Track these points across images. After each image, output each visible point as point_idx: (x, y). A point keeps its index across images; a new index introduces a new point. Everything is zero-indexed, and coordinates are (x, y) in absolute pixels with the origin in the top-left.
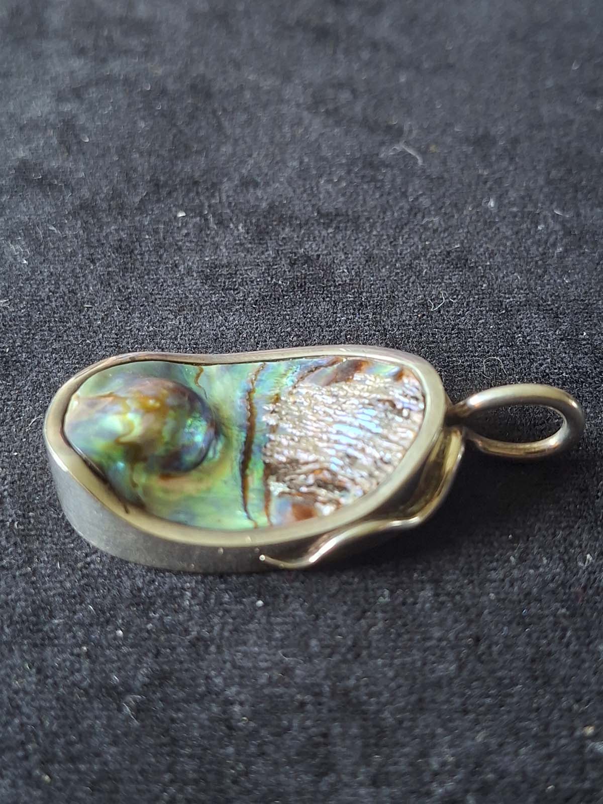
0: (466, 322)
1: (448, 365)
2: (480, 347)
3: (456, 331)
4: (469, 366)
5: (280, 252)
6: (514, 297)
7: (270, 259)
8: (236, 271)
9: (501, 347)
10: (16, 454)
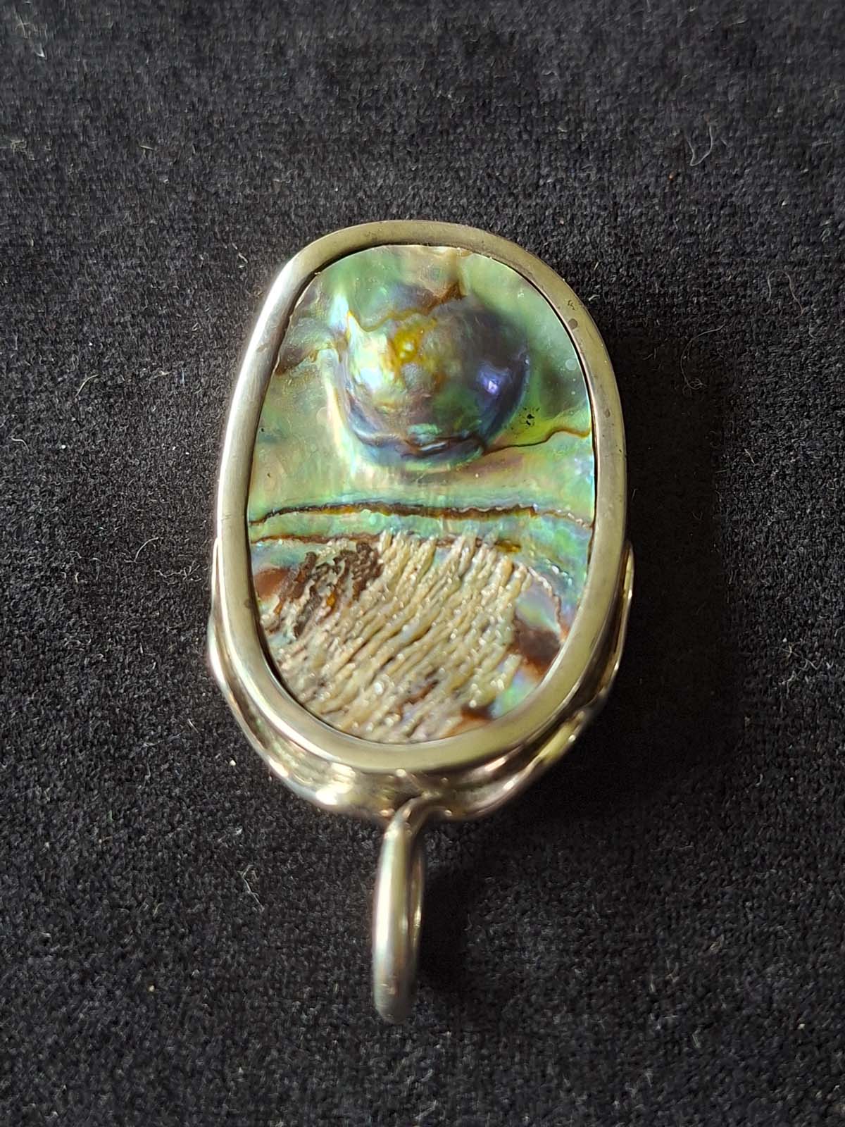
0: (743, 192)
1: (710, 283)
2: (763, 244)
3: (726, 211)
4: (744, 285)
5: (450, 26)
6: (825, 138)
7: (434, 42)
8: (379, 66)
9: (797, 244)
10: (64, 447)
